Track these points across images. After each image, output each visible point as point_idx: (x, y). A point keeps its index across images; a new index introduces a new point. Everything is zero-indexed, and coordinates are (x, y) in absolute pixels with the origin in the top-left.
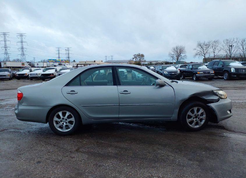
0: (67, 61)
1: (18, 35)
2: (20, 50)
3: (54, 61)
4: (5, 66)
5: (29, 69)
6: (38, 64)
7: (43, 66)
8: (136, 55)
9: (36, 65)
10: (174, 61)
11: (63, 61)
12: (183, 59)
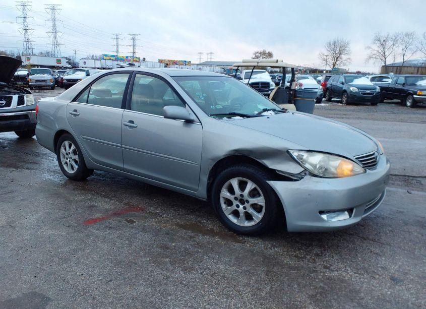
0: (135, 59)
1: (47, 7)
2: (50, 34)
3: (112, 58)
4: (28, 63)
5: (84, 71)
6: (85, 63)
7: (94, 66)
8: (258, 53)
9: (81, 65)
10: (329, 68)
11: (129, 58)
12: (344, 65)
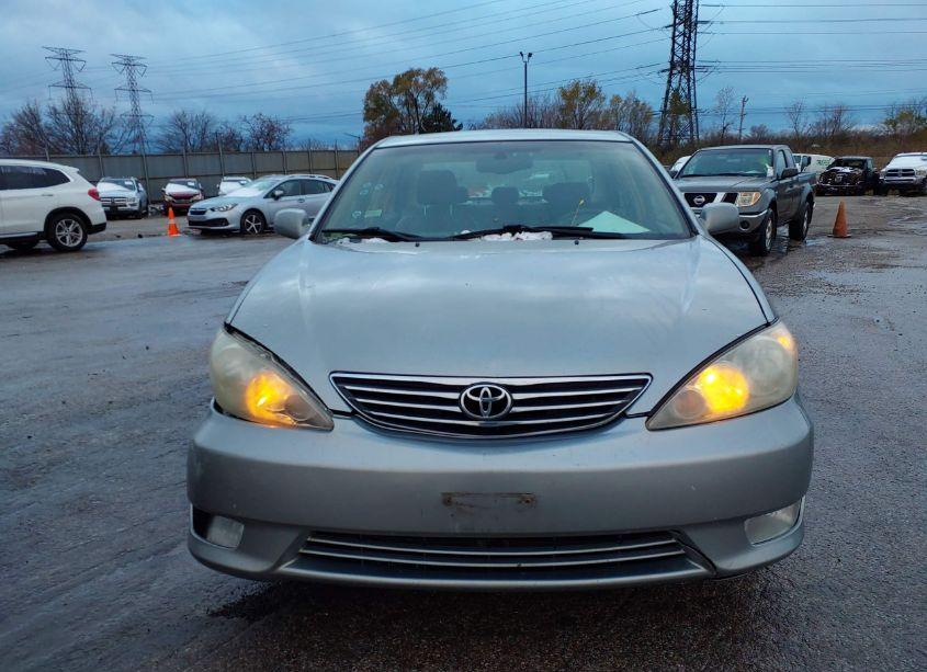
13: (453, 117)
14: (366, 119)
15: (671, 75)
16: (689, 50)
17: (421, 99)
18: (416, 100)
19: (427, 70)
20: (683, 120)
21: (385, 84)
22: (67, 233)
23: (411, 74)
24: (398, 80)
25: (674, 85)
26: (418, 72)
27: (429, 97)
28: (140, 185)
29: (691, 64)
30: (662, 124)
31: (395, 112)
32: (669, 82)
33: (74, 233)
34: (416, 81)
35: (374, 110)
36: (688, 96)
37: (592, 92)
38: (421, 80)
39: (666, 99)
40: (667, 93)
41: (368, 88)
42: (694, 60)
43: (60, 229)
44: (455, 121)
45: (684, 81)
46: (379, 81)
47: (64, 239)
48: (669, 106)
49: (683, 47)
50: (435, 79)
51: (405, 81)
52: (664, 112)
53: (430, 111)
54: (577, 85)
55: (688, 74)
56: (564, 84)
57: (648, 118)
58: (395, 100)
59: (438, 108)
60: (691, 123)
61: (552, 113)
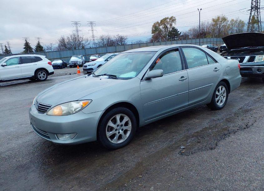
13: (178, 30)
14: (152, 33)
15: (251, 12)
16: (258, 3)
17: (169, 26)
18: (167, 26)
19: (170, 17)
20: (256, 25)
21: (158, 22)
22: (41, 75)
23: (166, 19)
24: (161, 21)
25: (253, 14)
26: (167, 18)
27: (171, 25)
28: (83, 57)
29: (259, 7)
30: (248, 27)
31: (161, 31)
32: (251, 14)
33: (43, 76)
34: (167, 21)
35: (154, 30)
36: (258, 18)
37: (224, 19)
38: (168, 20)
39: (250, 19)
40: (250, 17)
41: (153, 24)
42: (260, 6)
43: (39, 74)
44: (179, 32)
45: (256, 13)
46: (156, 22)
47: (40, 77)
48: (251, 21)
49: (256, 2)
50: (173, 20)
51: (164, 21)
52: (249, 23)
53: (171, 29)
54: (219, 17)
55: (258, 10)
56: (214, 18)
57: (243, 26)
58: (161, 27)
59: (173, 28)
60: (259, 26)
61: (210, 27)
